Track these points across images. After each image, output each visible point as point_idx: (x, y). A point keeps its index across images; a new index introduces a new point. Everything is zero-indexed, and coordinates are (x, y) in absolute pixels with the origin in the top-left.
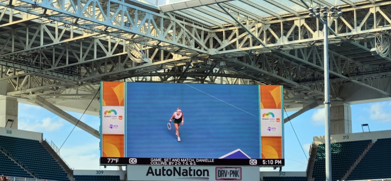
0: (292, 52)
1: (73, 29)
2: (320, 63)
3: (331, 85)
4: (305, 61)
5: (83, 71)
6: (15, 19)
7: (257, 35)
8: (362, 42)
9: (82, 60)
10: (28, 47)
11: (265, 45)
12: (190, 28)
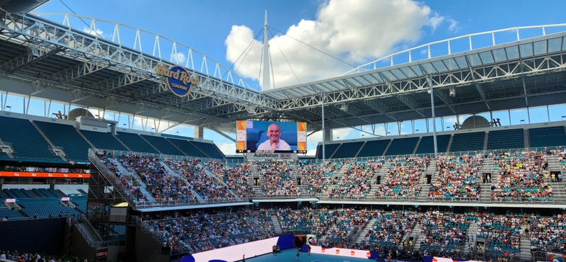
0: (310, 109)
1: (225, 100)
2: (321, 113)
3: (325, 122)
4: (315, 113)
5: (229, 116)
6: (202, 96)
7: (296, 103)
8: (337, 106)
9: (229, 112)
10: (207, 107)
11: (300, 107)
12: (271, 100)
